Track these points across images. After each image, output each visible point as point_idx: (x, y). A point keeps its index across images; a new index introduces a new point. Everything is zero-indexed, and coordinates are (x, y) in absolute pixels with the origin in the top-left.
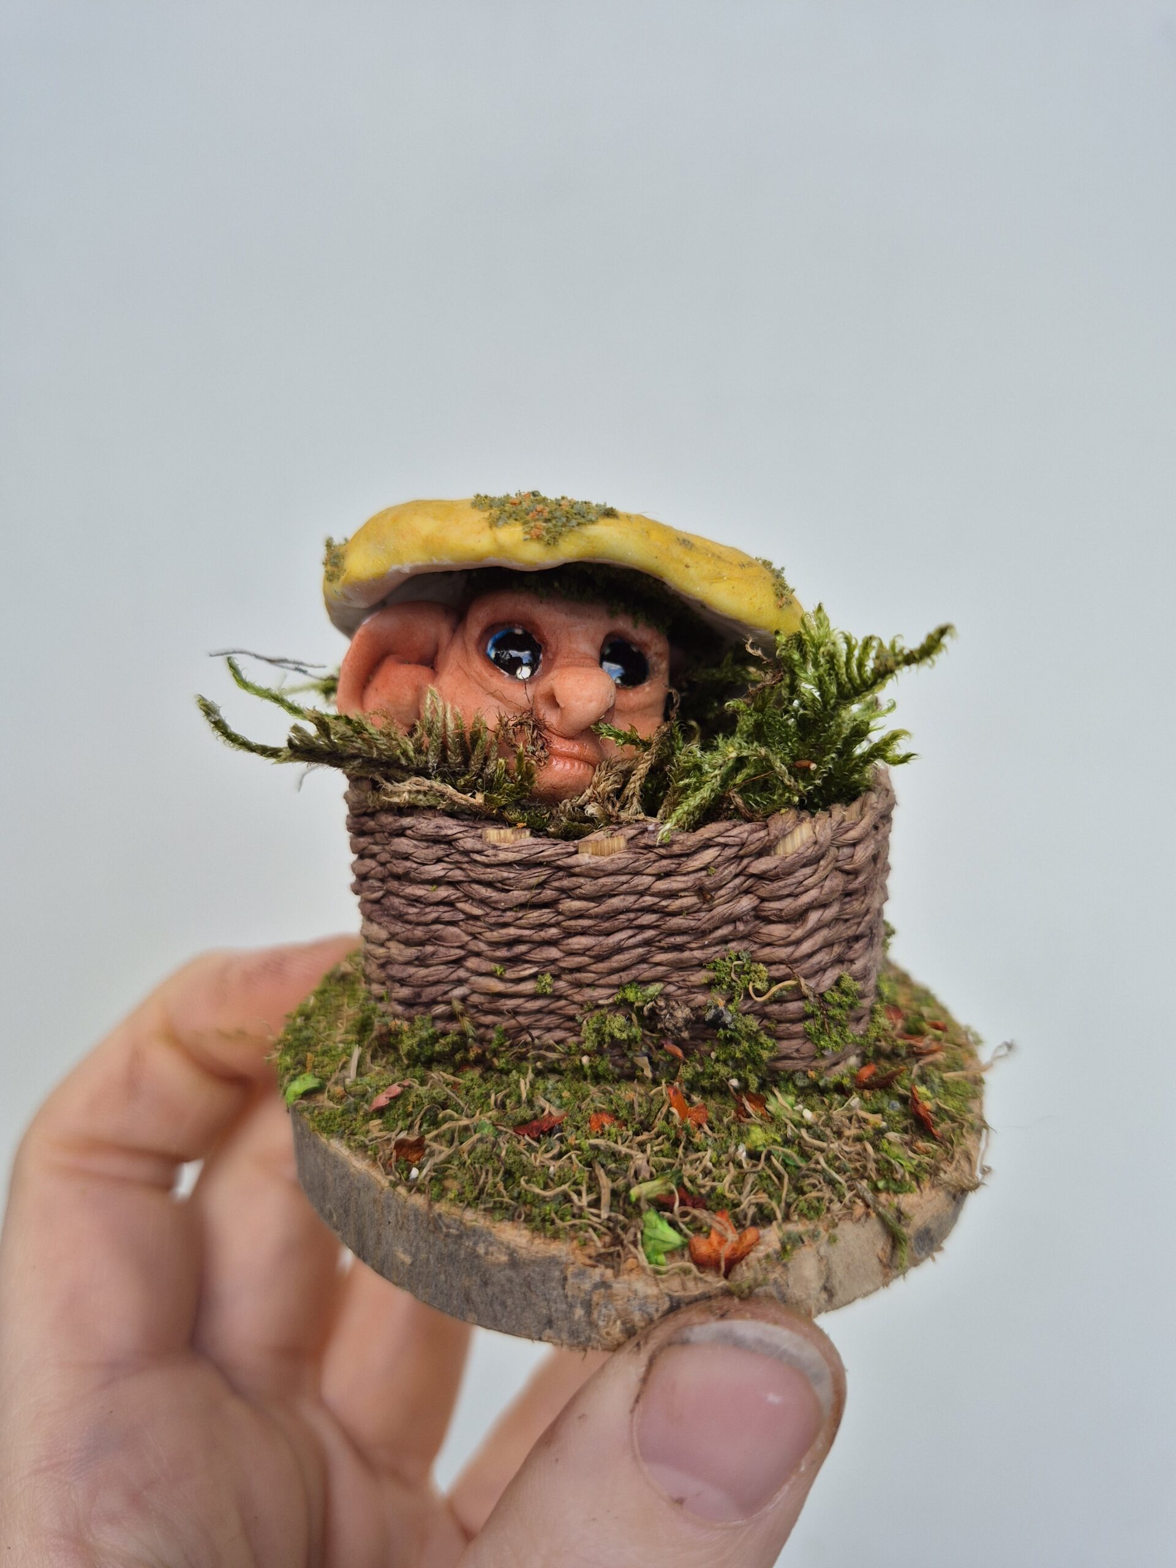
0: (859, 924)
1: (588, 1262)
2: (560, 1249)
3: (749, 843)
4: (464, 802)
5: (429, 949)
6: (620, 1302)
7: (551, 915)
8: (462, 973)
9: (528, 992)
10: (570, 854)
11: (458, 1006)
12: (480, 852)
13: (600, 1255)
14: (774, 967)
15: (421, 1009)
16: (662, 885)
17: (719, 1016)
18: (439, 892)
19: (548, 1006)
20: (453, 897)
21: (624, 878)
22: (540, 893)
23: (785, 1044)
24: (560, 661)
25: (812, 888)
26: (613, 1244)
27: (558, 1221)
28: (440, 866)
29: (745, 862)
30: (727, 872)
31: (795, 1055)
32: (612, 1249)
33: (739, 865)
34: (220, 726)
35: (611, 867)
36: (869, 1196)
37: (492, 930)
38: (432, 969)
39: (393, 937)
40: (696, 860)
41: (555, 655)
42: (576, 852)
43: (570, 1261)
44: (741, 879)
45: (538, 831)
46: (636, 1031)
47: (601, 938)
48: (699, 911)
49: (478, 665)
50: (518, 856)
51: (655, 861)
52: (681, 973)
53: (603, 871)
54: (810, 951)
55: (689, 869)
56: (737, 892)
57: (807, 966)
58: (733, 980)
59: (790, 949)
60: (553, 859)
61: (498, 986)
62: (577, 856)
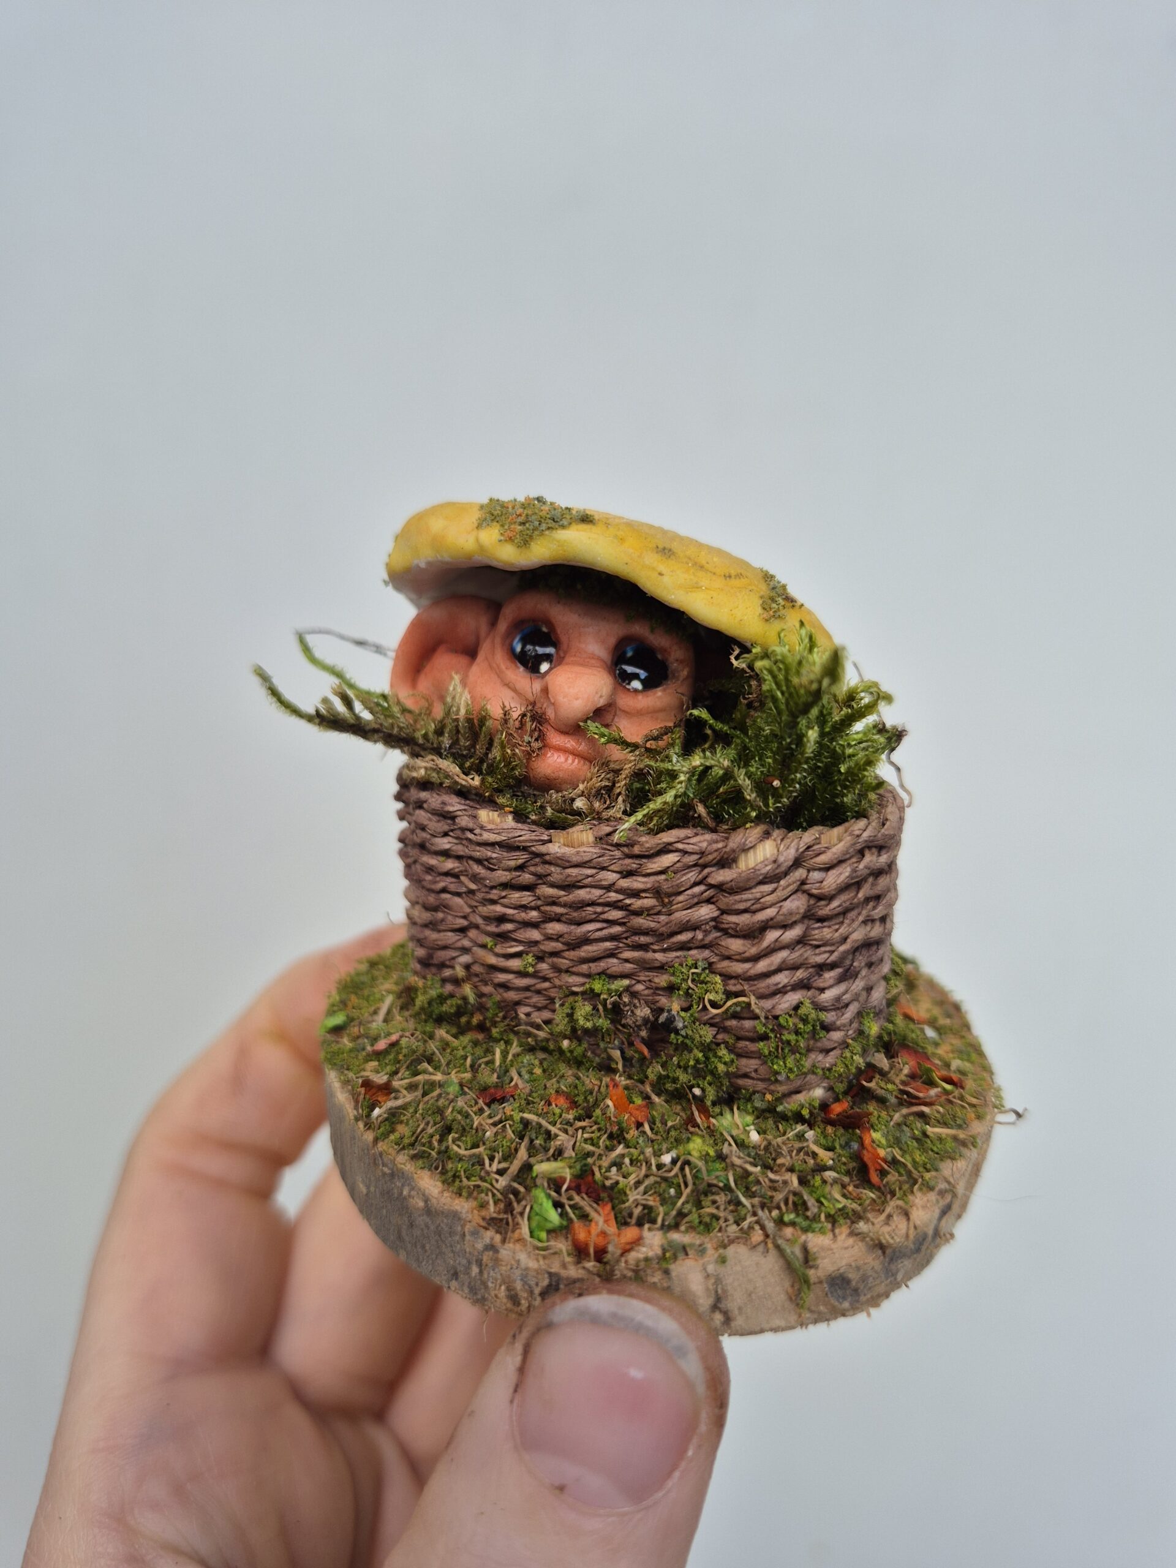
0: (832, 952)
1: (483, 1224)
2: (463, 1206)
3: (707, 853)
4: (464, 783)
5: (440, 915)
6: (504, 1268)
7: (531, 899)
8: (466, 943)
9: (515, 969)
10: (544, 842)
11: (460, 972)
12: (471, 831)
13: (492, 1219)
14: (732, 981)
15: (434, 970)
16: (624, 883)
17: (671, 1020)
18: (446, 864)
19: (534, 985)
20: (457, 870)
21: (589, 872)
22: (520, 876)
23: (744, 1061)
24: (568, 659)
25: (770, 906)
26: (505, 1212)
27: (464, 1180)
28: (446, 840)
29: (707, 871)
30: (684, 878)
31: (753, 1075)
32: (502, 1216)
33: (700, 873)
34: (274, 693)
35: (575, 859)
36: (770, 1226)
37: (485, 905)
38: (442, 934)
40: (655, 863)
41: (565, 653)
42: (550, 841)
43: (468, 1219)
44: (702, 888)
45: (520, 816)
46: (603, 1023)
47: (573, 927)
48: (659, 913)
49: (500, 658)
50: (498, 838)
51: (619, 859)
52: (647, 973)
53: (569, 862)
54: (765, 970)
55: (648, 871)
56: (696, 900)
57: (763, 985)
58: (690, 988)
59: (747, 966)
60: (529, 844)
61: (492, 960)
62: (550, 845)
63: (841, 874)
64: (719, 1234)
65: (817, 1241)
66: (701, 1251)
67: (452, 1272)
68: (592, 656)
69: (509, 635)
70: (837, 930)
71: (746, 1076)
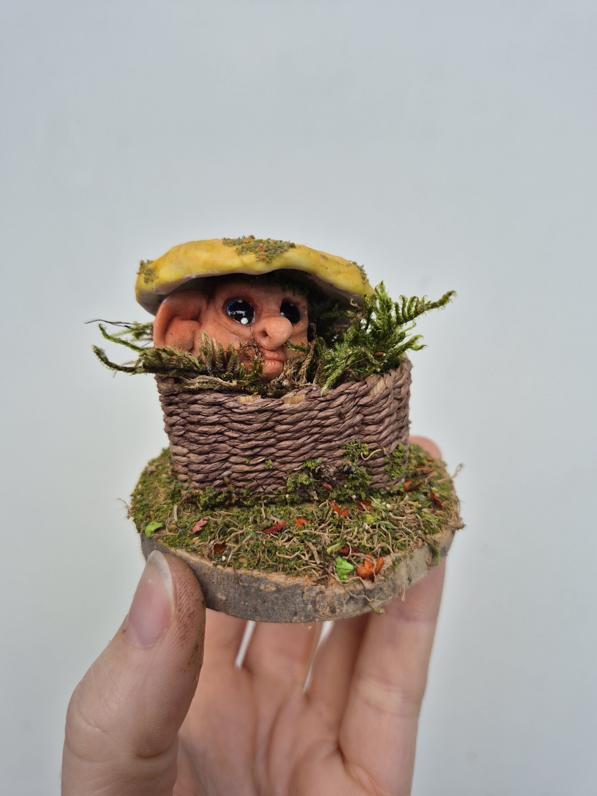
0: (403, 421)
1: (314, 584)
2: (301, 580)
3: (359, 391)
4: (227, 386)
5: (211, 455)
6: (329, 599)
7: (272, 433)
8: (227, 464)
9: (261, 469)
10: (280, 405)
11: (227, 480)
12: (237, 408)
14: (371, 444)
15: (208, 484)
16: (322, 414)
17: (350, 468)
18: (216, 428)
19: (270, 474)
20: (223, 430)
21: (305, 413)
22: (266, 424)
23: (376, 477)
25: (386, 408)
26: (323, 574)
27: (297, 568)
28: (216, 416)
29: (357, 400)
30: (350, 405)
31: (380, 481)
32: (324, 576)
33: (355, 401)
34: (106, 361)
35: (300, 409)
36: (423, 536)
37: (243, 443)
38: (213, 464)
39: (191, 451)
40: (337, 401)
42: (283, 403)
43: (305, 585)
44: (356, 407)
45: (264, 395)
46: (312, 480)
47: (295, 441)
48: (338, 424)
50: (256, 408)
51: (318, 404)
52: (330, 452)
53: (297, 411)
54: (384, 436)
55: (334, 406)
56: (354, 413)
57: (385, 442)
58: (354, 452)
60: (273, 407)
61: (247, 468)
62: (284, 405)
64: (410, 547)
65: (437, 536)
66: (404, 557)
69: (223, 308)
71: (377, 483)
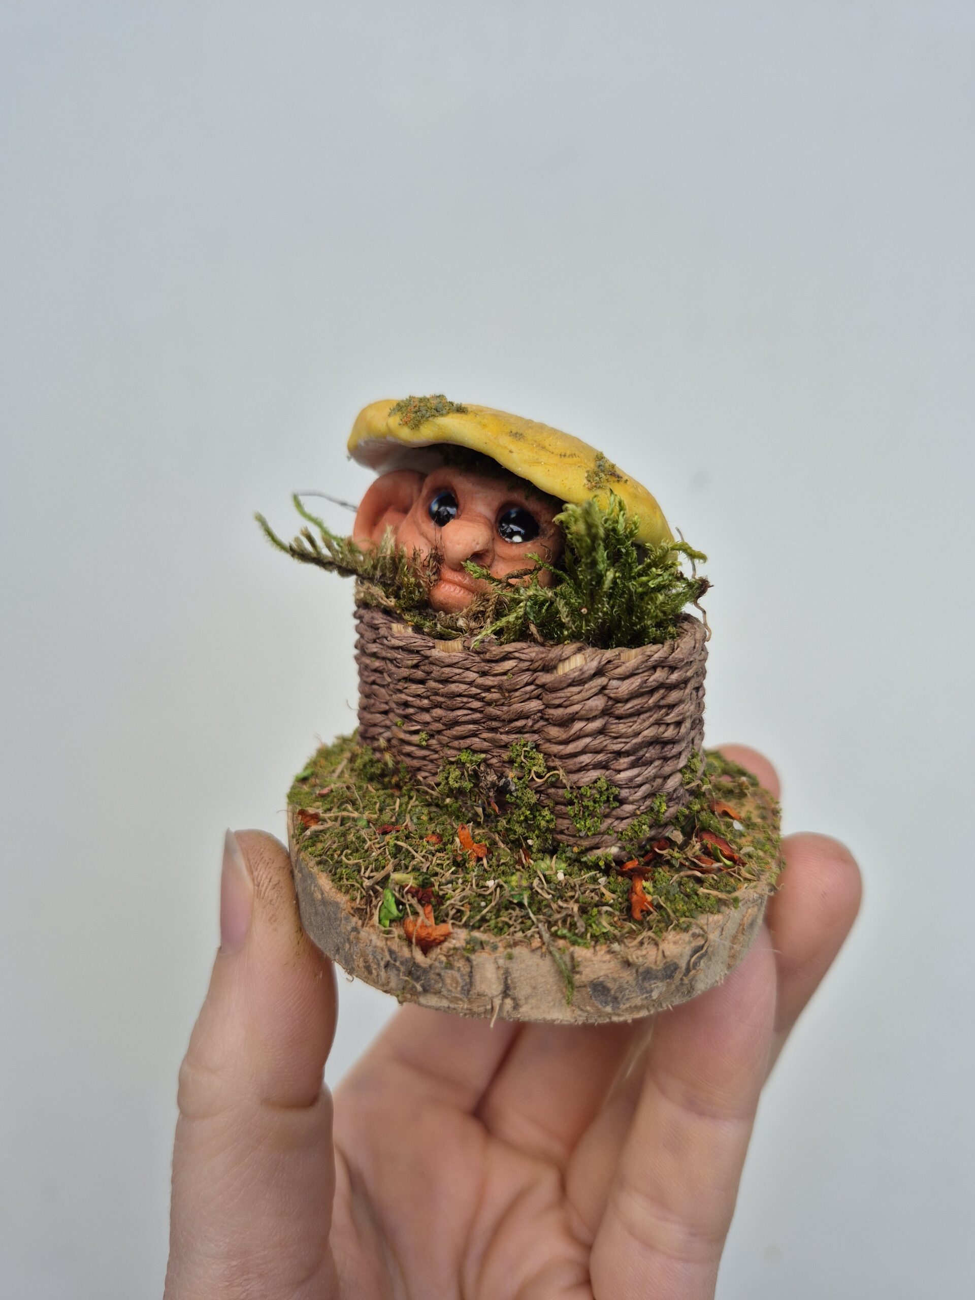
0: (626, 743)
1: (352, 912)
2: (342, 899)
3: (535, 661)
4: (385, 603)
5: (373, 701)
6: (362, 945)
7: (423, 690)
8: (387, 722)
9: (416, 742)
10: (430, 648)
11: (382, 743)
12: (386, 638)
13: (358, 909)
14: (551, 759)
15: (368, 742)
16: (481, 681)
17: (508, 784)
18: (375, 663)
19: (429, 756)
20: (381, 668)
21: (458, 671)
22: (416, 673)
23: (560, 821)
24: (463, 516)
26: (366, 905)
27: (345, 880)
28: (374, 645)
29: (535, 674)
30: (519, 679)
31: (566, 831)
32: (364, 907)
33: (531, 676)
34: (269, 533)
35: (448, 661)
36: (546, 936)
37: (396, 693)
38: (373, 715)
40: (500, 666)
41: (462, 512)
42: (434, 647)
43: (343, 908)
44: (532, 687)
45: (418, 629)
46: (468, 785)
47: (449, 712)
48: (503, 704)
49: (422, 516)
50: (401, 644)
51: (478, 662)
52: (498, 750)
53: (443, 662)
54: (572, 751)
55: (495, 672)
56: (528, 696)
57: (572, 763)
58: (523, 762)
59: (561, 747)
60: (420, 649)
61: (403, 736)
62: (433, 650)
63: (632, 683)
64: (508, 937)
65: (581, 952)
66: (495, 948)
67: (336, 948)
68: (480, 515)
69: (429, 498)
70: (631, 726)
71: (562, 832)
